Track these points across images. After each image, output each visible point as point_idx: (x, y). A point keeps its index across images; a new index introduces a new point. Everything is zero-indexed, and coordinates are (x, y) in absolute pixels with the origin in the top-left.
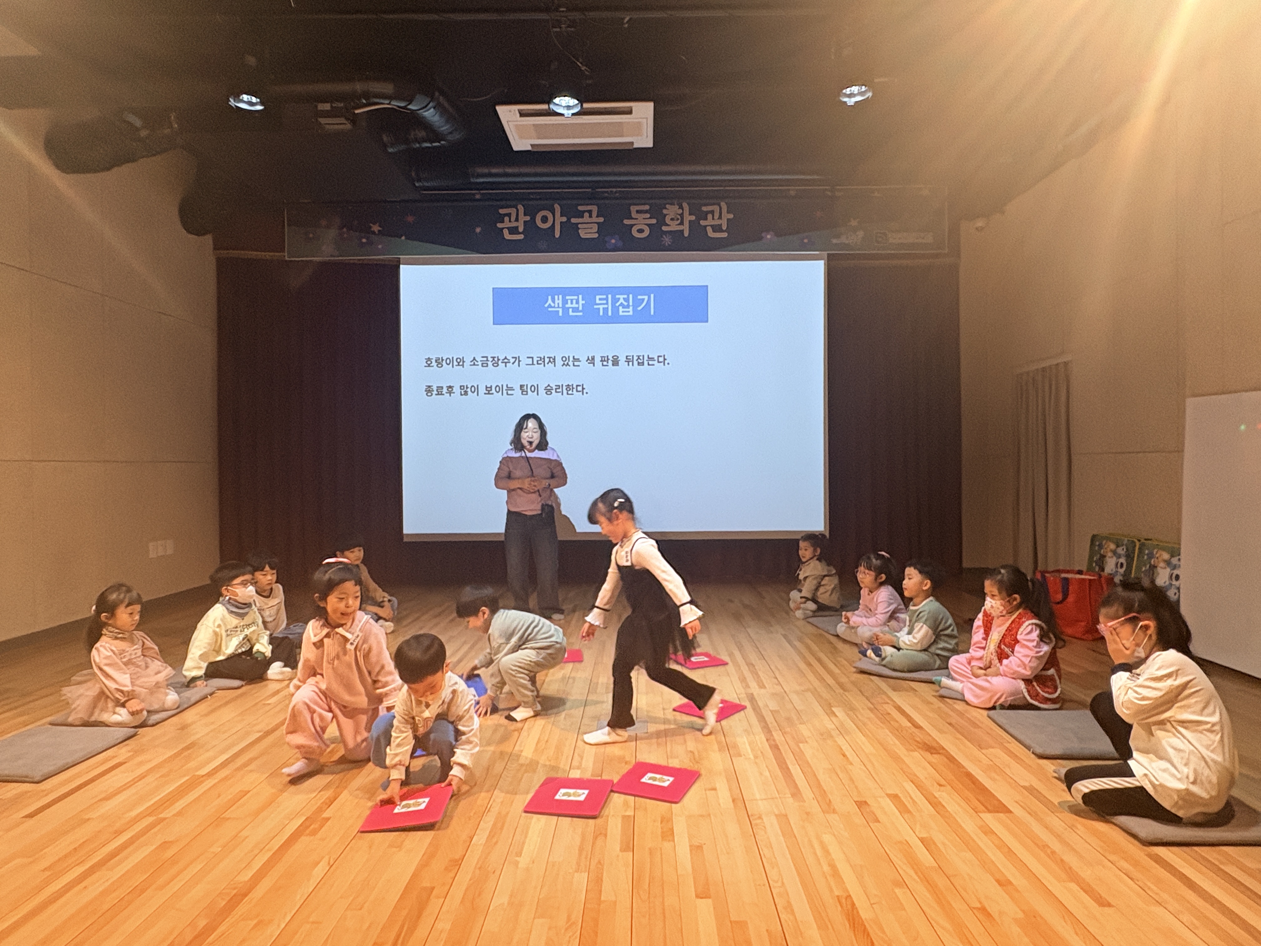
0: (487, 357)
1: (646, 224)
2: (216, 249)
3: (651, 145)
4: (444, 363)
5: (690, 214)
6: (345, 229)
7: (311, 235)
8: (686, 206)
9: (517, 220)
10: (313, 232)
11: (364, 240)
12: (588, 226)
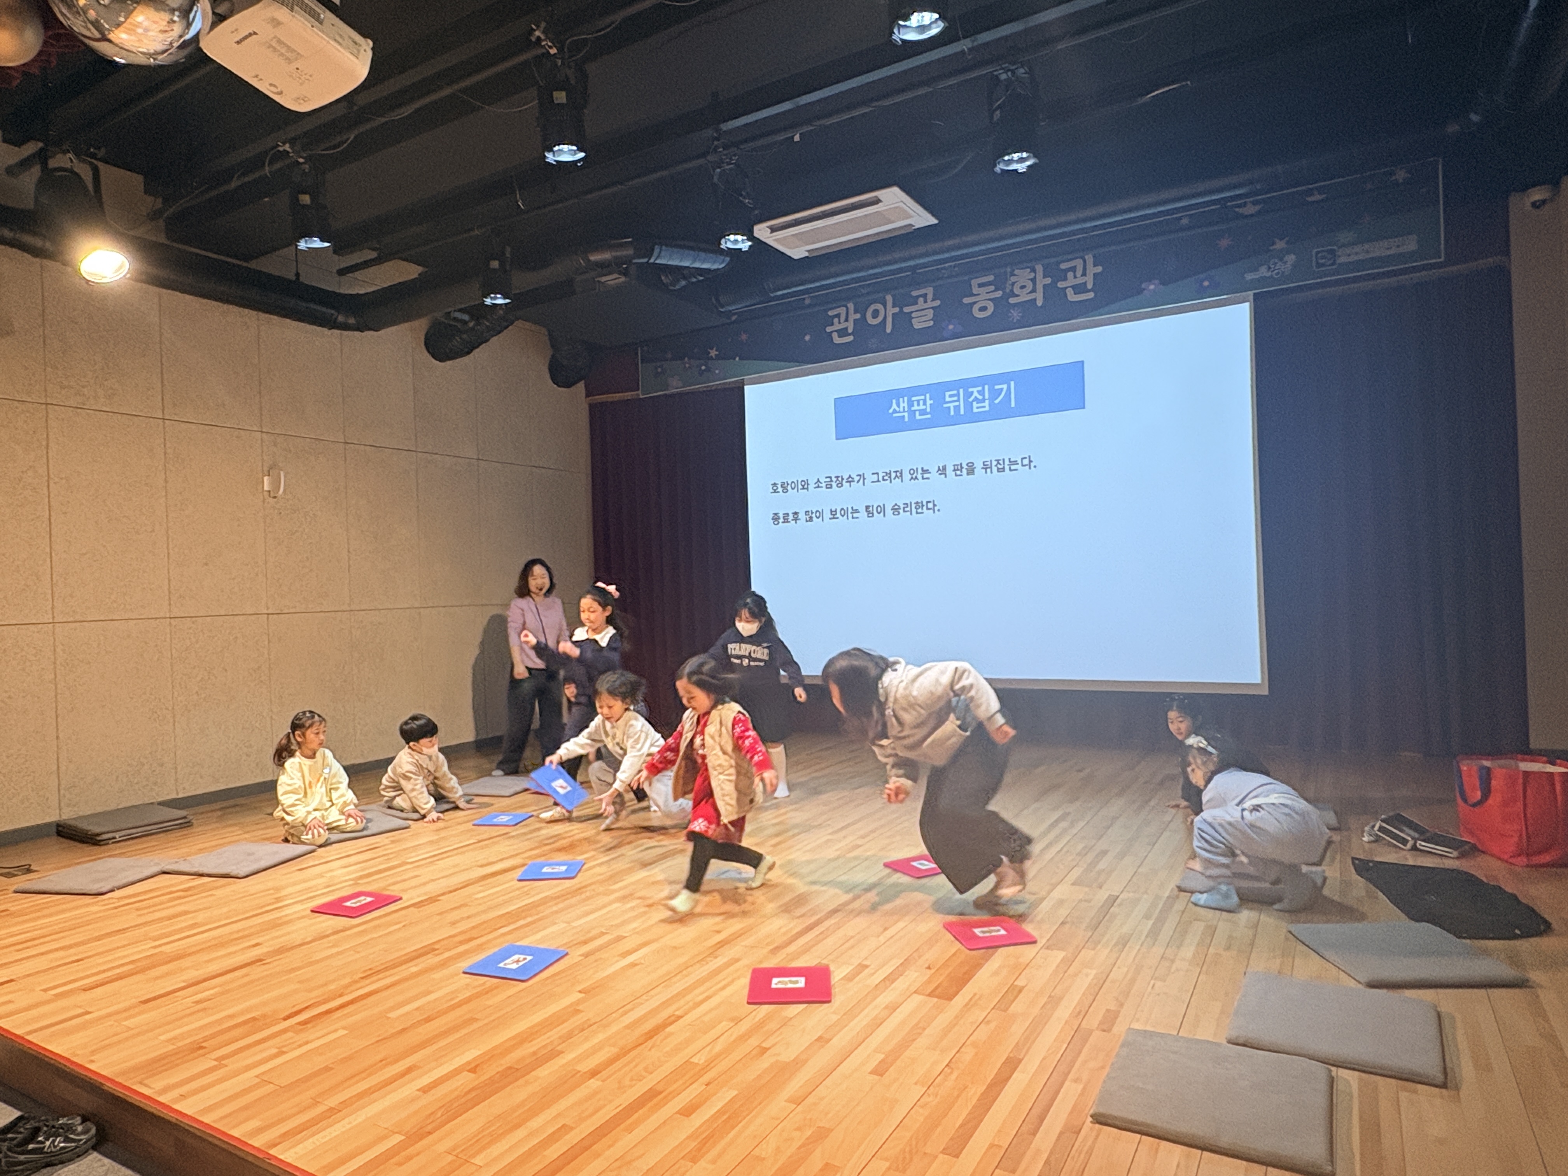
0: (830, 477)
1: (989, 300)
2: (587, 396)
3: (935, 221)
4: (789, 488)
5: (1045, 277)
6: (686, 359)
7: (659, 370)
8: (1039, 268)
9: (847, 320)
10: (661, 367)
11: (703, 368)
12: (923, 313)
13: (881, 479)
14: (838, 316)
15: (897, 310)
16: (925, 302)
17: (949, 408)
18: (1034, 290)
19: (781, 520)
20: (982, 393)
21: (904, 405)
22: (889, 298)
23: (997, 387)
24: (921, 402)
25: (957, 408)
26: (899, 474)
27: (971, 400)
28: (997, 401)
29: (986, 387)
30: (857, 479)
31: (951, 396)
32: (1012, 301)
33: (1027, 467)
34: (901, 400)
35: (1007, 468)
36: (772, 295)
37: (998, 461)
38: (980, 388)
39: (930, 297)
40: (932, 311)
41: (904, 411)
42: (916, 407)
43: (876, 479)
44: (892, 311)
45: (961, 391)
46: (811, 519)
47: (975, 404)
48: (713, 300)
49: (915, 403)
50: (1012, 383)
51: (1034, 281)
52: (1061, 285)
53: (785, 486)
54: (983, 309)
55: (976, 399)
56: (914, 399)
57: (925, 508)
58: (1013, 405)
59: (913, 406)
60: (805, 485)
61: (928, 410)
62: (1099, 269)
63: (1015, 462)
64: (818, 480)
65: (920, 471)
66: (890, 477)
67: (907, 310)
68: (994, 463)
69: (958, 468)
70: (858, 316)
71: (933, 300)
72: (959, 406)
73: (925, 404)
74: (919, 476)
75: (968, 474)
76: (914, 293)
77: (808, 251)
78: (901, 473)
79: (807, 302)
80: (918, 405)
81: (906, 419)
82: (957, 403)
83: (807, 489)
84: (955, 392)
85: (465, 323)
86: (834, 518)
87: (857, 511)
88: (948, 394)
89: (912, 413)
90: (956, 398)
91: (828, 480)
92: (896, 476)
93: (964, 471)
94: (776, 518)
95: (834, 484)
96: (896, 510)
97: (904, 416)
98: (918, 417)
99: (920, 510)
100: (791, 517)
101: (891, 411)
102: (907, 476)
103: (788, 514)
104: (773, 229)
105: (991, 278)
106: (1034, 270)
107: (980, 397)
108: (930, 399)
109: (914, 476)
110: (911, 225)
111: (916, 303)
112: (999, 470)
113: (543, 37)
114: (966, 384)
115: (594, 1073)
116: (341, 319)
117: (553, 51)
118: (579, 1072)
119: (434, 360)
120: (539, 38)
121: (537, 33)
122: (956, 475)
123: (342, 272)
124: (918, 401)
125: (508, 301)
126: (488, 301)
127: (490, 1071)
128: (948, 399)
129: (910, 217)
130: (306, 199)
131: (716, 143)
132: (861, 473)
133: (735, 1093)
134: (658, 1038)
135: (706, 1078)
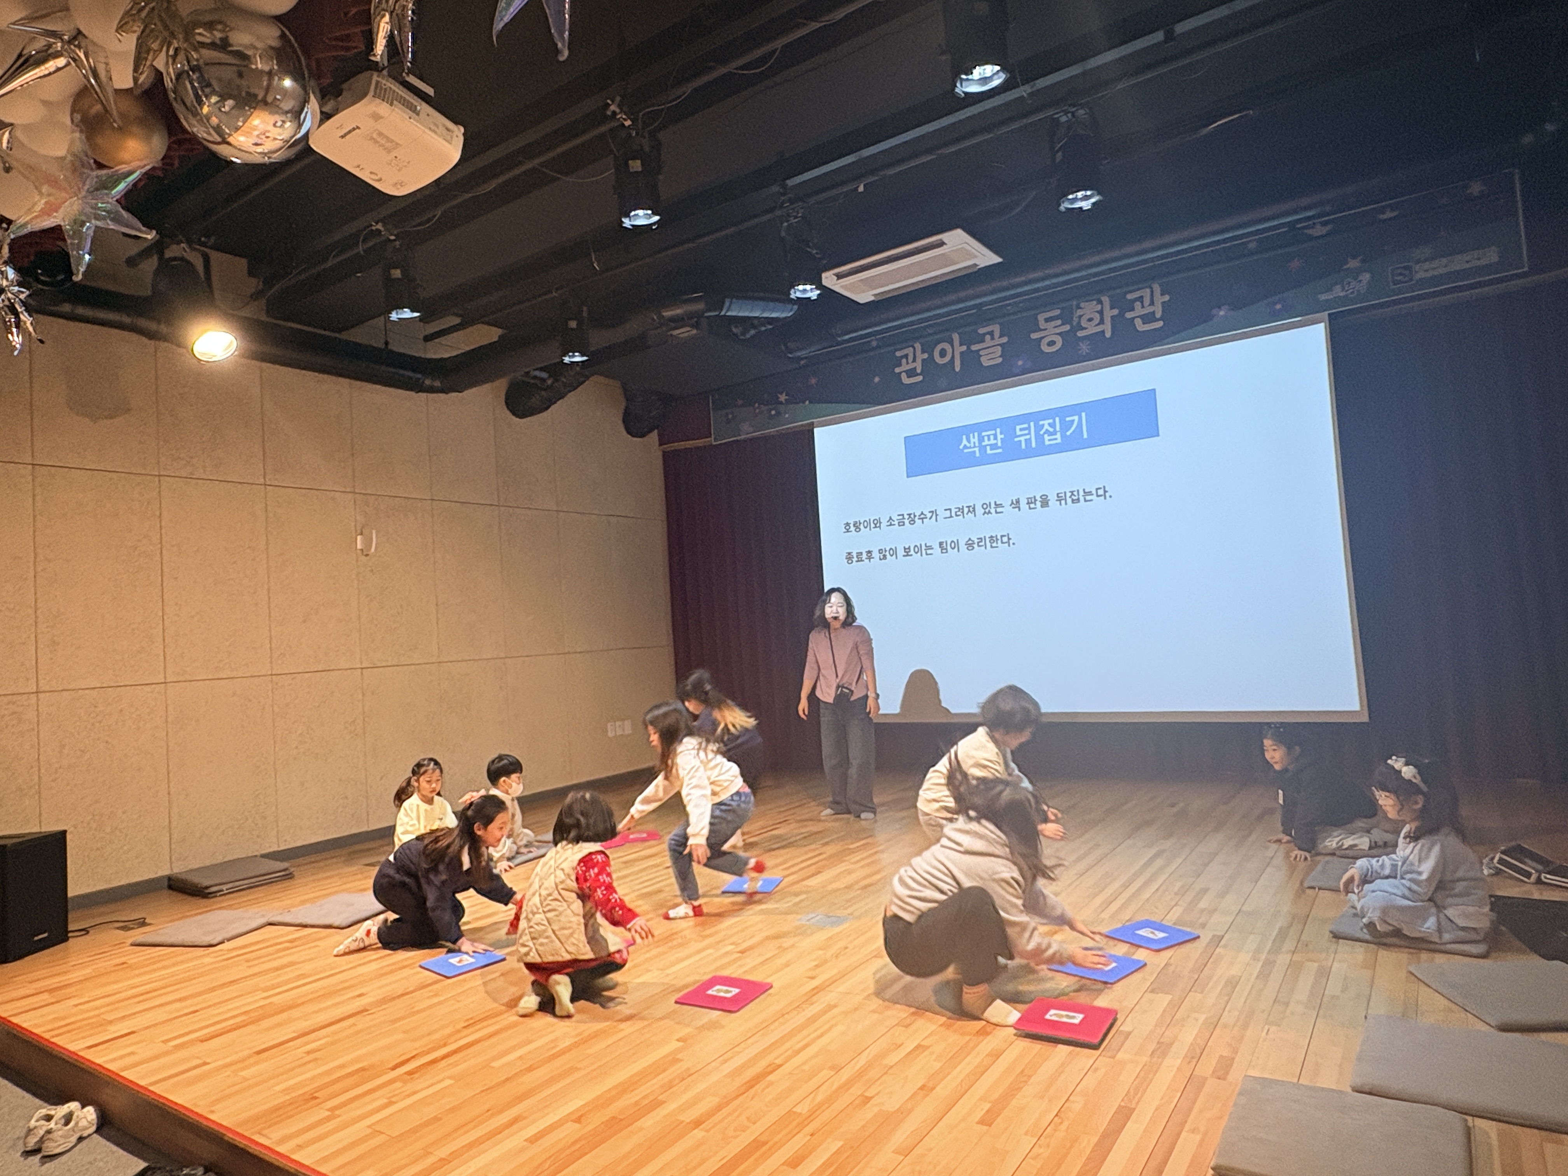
0: (902, 515)
1: (1058, 334)
2: (660, 445)
3: (1000, 260)
4: (862, 527)
5: (1112, 308)
6: (757, 405)
7: (730, 416)
8: (1105, 299)
9: (914, 360)
10: (732, 413)
11: (773, 412)
12: (990, 350)
13: (953, 514)
14: (906, 356)
15: (964, 348)
16: (993, 338)
17: (1020, 441)
18: (1102, 322)
19: (855, 559)
20: (1052, 425)
21: (975, 440)
22: (956, 337)
23: (1068, 419)
24: (992, 437)
25: (1028, 442)
26: (972, 510)
27: (1042, 433)
28: (1068, 433)
29: (1057, 419)
30: (929, 515)
31: (1021, 430)
32: (1080, 334)
33: (1103, 498)
34: (971, 435)
35: (1082, 499)
36: (839, 339)
37: (1072, 492)
38: (1051, 421)
39: (997, 334)
40: (999, 348)
41: (975, 447)
42: (986, 442)
43: (949, 515)
44: (960, 349)
45: (1032, 424)
46: (885, 557)
47: (1046, 437)
48: (783, 347)
49: (986, 438)
50: (1083, 414)
51: (1101, 313)
52: (1129, 315)
53: (857, 526)
54: (1052, 343)
55: (1047, 431)
56: (984, 434)
57: (999, 542)
58: (1085, 436)
59: (984, 441)
60: (877, 524)
61: (999, 444)
62: (1167, 298)
63: (1090, 493)
64: (891, 518)
65: (993, 505)
66: (963, 512)
67: (974, 348)
68: (1069, 494)
69: (1031, 501)
70: (926, 356)
71: (1001, 336)
72: (1030, 439)
73: (995, 438)
74: (993, 511)
75: (1042, 506)
76: (982, 331)
77: (875, 295)
78: (974, 508)
79: (874, 344)
80: (989, 440)
81: (978, 454)
82: (1028, 437)
83: (880, 527)
84: (1026, 426)
85: (543, 380)
86: (908, 555)
87: (930, 548)
88: (1018, 427)
89: (983, 449)
90: (1026, 432)
91: (901, 517)
92: (969, 511)
93: (1038, 504)
94: (849, 557)
95: (906, 522)
96: (970, 545)
97: (975, 452)
98: (989, 452)
99: (994, 545)
100: (864, 556)
101: (961, 447)
102: (979, 511)
103: (861, 553)
104: (839, 276)
105: (1057, 312)
106: (1100, 302)
107: (1051, 430)
108: (1001, 433)
109: (987, 511)
110: (976, 265)
111: (983, 341)
112: (1073, 501)
113: (618, 110)
114: (1035, 417)
115: (697, 1123)
116: (428, 382)
117: (628, 123)
118: (683, 1121)
119: (513, 417)
120: (614, 113)
121: (613, 108)
122: (1030, 508)
123: (428, 338)
124: (989, 436)
125: (585, 358)
126: (567, 360)
127: (597, 1120)
128: (1018, 433)
129: (976, 257)
130: (397, 273)
131: (783, 198)
132: (933, 509)
133: (841, 1143)
134: (759, 1087)
135: (809, 1129)
